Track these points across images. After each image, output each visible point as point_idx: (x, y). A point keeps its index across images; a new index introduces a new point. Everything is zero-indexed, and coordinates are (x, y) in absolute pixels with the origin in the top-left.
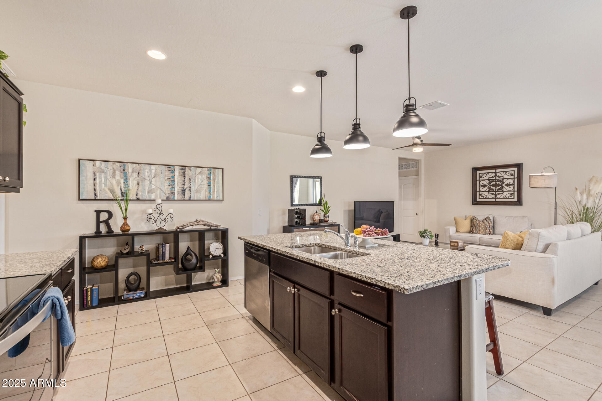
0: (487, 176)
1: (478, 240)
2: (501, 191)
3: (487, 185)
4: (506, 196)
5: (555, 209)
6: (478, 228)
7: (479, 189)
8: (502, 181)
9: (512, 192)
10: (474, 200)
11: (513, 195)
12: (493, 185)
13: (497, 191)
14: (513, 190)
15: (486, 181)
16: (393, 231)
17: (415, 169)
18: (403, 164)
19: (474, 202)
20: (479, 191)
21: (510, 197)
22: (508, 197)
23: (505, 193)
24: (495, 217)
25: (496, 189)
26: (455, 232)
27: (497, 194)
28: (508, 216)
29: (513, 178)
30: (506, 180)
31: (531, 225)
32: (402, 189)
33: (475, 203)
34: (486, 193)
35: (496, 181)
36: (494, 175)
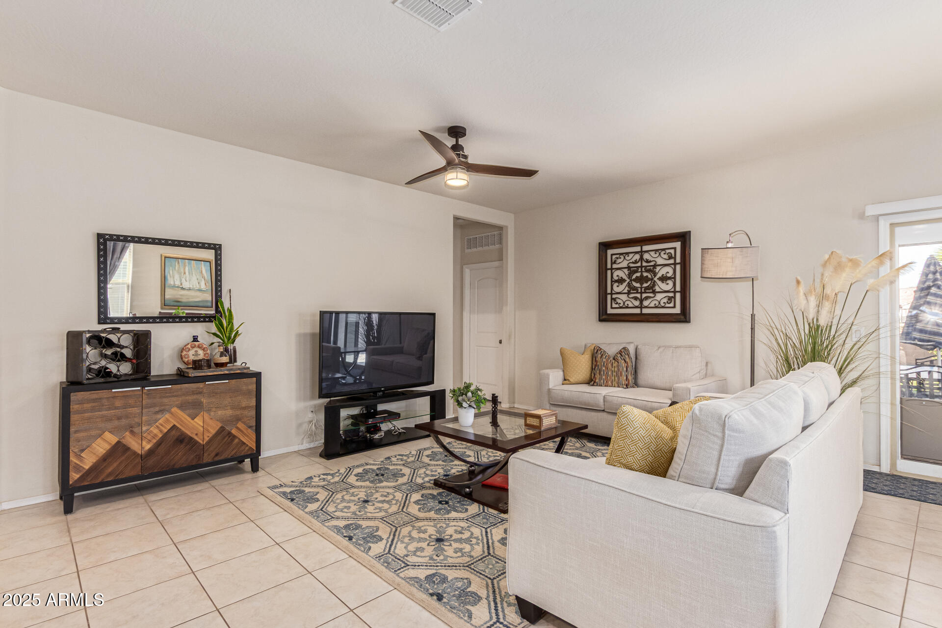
0: (625, 261)
1: (602, 401)
2: (651, 291)
3: (626, 279)
4: (659, 303)
5: (753, 329)
6: (604, 373)
7: (612, 289)
8: (652, 270)
9: (671, 295)
10: (603, 313)
11: (673, 299)
12: (637, 280)
13: (643, 291)
14: (673, 290)
15: (623, 270)
16: (432, 382)
17: (497, 246)
18: (477, 236)
19: (603, 315)
20: (611, 291)
21: (667, 305)
22: (663, 305)
23: (659, 297)
24: (639, 347)
25: (641, 288)
26: (561, 383)
27: (643, 297)
28: (663, 347)
29: (672, 264)
30: (660, 267)
31: (707, 364)
32: (476, 290)
33: (604, 317)
34: (624, 297)
35: (641, 269)
36: (637, 257)
